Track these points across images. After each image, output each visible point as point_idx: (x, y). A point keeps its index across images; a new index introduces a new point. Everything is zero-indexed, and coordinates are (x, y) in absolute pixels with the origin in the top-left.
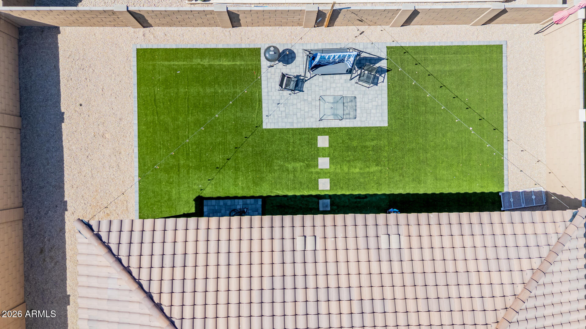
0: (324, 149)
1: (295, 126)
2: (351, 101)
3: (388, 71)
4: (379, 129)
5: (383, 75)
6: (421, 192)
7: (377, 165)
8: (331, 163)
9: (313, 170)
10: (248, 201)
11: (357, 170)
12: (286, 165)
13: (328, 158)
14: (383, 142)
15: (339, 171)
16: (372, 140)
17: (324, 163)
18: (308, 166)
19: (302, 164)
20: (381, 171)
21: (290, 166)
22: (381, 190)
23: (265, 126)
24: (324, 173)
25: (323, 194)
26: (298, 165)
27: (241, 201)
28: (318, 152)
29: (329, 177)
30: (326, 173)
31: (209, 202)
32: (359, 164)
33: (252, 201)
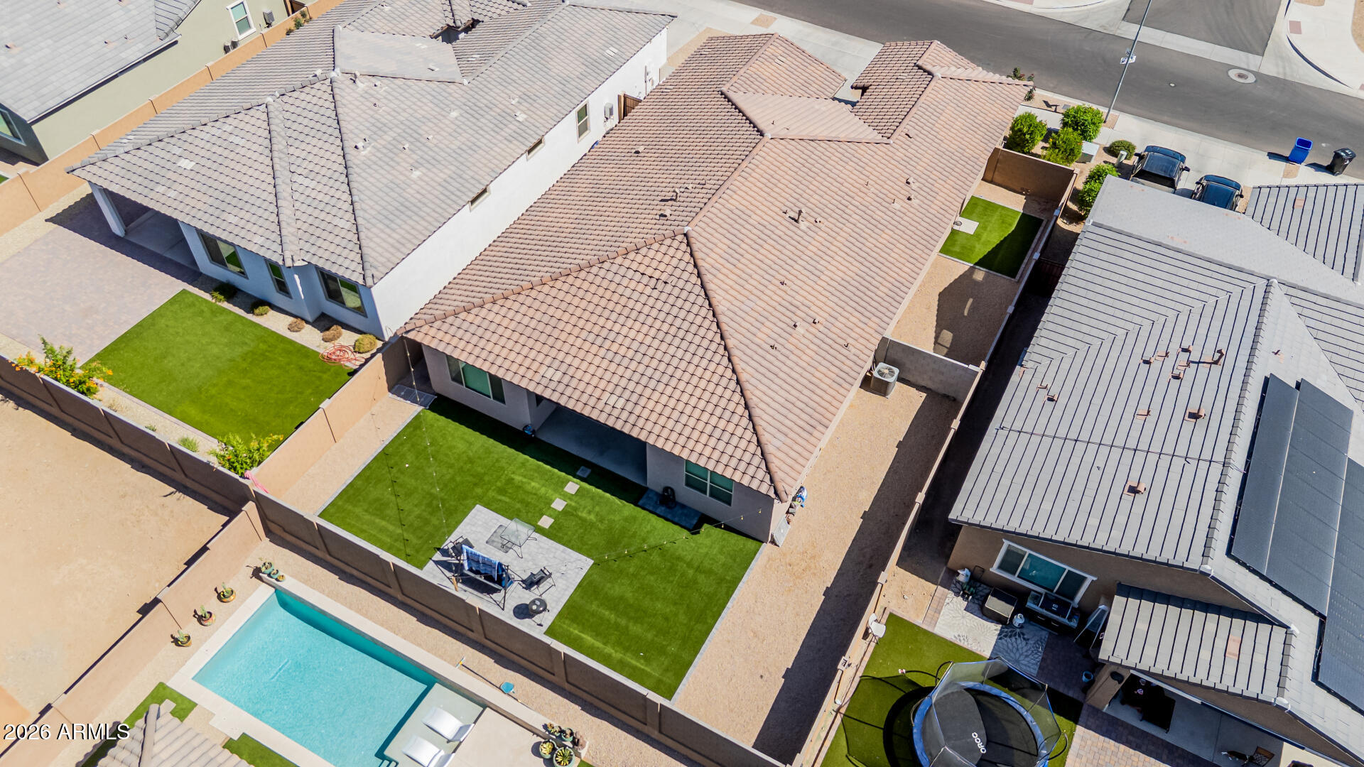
0: (550, 516)
1: (562, 547)
2: (493, 541)
3: (439, 549)
4: (487, 506)
5: (446, 548)
6: (491, 441)
7: (513, 479)
8: (552, 501)
9: (573, 504)
10: (651, 508)
11: (533, 484)
12: (595, 520)
13: (552, 506)
14: (491, 494)
15: (550, 492)
16: (500, 500)
17: (559, 505)
18: (576, 509)
19: (580, 514)
20: (513, 473)
21: (592, 517)
22: (525, 459)
23: (591, 562)
24: (565, 496)
25: (578, 481)
26: (584, 515)
27: (658, 511)
28: (557, 516)
29: (563, 491)
30: (564, 495)
31: (688, 525)
32: (528, 488)
33: (647, 507)
